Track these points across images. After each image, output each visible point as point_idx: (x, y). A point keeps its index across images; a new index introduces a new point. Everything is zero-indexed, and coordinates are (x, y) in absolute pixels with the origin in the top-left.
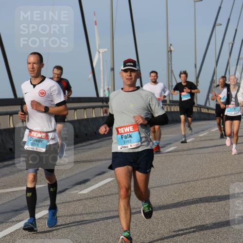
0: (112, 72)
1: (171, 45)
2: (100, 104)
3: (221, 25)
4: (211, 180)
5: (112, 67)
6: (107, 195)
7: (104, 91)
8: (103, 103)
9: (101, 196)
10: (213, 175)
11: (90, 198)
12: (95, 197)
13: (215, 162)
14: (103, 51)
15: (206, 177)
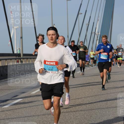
0: (21, 39)
1: (54, 25)
2: (15, 57)
3: (82, 14)
4: (77, 100)
5: (21, 36)
6: (19, 109)
7: (17, 50)
8: (16, 57)
9: (15, 109)
10: (78, 97)
11: (9, 110)
12: (12, 110)
13: (79, 90)
14: (16, 28)
15: (74, 98)
